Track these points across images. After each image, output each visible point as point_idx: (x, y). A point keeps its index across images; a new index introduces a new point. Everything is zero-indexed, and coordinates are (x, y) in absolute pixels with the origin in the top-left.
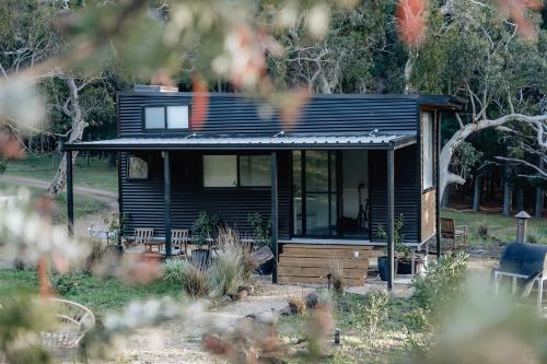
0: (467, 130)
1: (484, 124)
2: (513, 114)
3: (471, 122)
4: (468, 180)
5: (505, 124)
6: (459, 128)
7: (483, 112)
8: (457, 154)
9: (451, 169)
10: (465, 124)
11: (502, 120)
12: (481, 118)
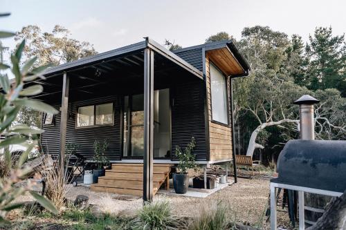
0: (263, 126)
1: (272, 123)
2: (285, 119)
3: (265, 121)
4: (266, 147)
5: (281, 124)
6: (260, 124)
7: (271, 117)
8: (260, 135)
9: (257, 142)
10: (263, 123)
11: (280, 122)
12: (270, 121)
